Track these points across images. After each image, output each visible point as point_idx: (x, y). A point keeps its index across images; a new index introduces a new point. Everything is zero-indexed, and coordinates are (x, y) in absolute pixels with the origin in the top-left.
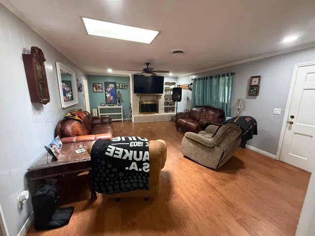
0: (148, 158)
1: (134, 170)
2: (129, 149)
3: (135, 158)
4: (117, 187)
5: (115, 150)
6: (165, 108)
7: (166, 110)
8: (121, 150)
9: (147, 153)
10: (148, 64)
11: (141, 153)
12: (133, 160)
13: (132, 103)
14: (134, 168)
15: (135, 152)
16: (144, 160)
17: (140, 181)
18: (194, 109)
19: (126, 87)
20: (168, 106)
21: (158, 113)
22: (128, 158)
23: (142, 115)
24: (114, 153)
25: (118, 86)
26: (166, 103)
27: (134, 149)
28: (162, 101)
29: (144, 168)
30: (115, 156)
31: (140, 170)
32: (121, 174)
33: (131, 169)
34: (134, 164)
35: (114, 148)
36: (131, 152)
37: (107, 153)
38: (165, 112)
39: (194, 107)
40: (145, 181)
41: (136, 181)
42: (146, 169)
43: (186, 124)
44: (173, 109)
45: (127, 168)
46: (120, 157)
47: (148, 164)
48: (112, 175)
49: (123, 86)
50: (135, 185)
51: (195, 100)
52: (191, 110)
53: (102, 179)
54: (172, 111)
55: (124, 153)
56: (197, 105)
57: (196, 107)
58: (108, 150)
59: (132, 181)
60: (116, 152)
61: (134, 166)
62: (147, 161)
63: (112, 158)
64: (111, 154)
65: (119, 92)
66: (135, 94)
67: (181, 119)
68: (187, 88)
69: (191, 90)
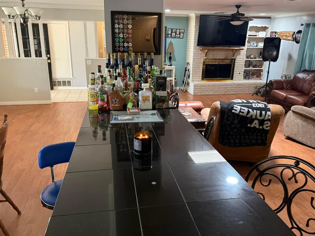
0: (270, 118)
1: (255, 127)
2: (253, 109)
3: (258, 117)
4: (237, 141)
5: (241, 109)
6: (245, 71)
7: (247, 75)
8: (246, 109)
9: (269, 113)
10: (238, 7)
11: (263, 112)
12: (256, 118)
13: (191, 62)
14: (255, 126)
15: (259, 112)
16: (266, 119)
17: (259, 137)
18: (301, 75)
19: (182, 34)
20: (251, 68)
21: (232, 79)
22: (252, 116)
23: (205, 82)
24: (240, 111)
25: (170, 33)
26: (248, 64)
27: (257, 109)
28: (241, 59)
29: (265, 126)
30: (241, 114)
31: (261, 127)
32: (243, 130)
33: (252, 126)
34: (256, 122)
35: (239, 107)
36: (255, 111)
37: (233, 111)
38: (245, 78)
39: (300, 72)
40: (264, 138)
41: (255, 137)
42: (267, 127)
43: (286, 98)
44: (258, 74)
45: (249, 125)
46: (244, 115)
47: (269, 123)
48: (235, 130)
49: (178, 33)
50: (254, 141)
51: (302, 60)
52: (295, 77)
53: (226, 133)
54: (257, 77)
55: (249, 112)
56: (307, 68)
57: (305, 71)
58: (234, 108)
59: (251, 137)
60: (242, 110)
61: (256, 124)
62: (269, 120)
63: (238, 115)
64: (237, 112)
65: (171, 44)
66: (199, 47)
67: (277, 91)
68: (290, 38)
69: (298, 42)
